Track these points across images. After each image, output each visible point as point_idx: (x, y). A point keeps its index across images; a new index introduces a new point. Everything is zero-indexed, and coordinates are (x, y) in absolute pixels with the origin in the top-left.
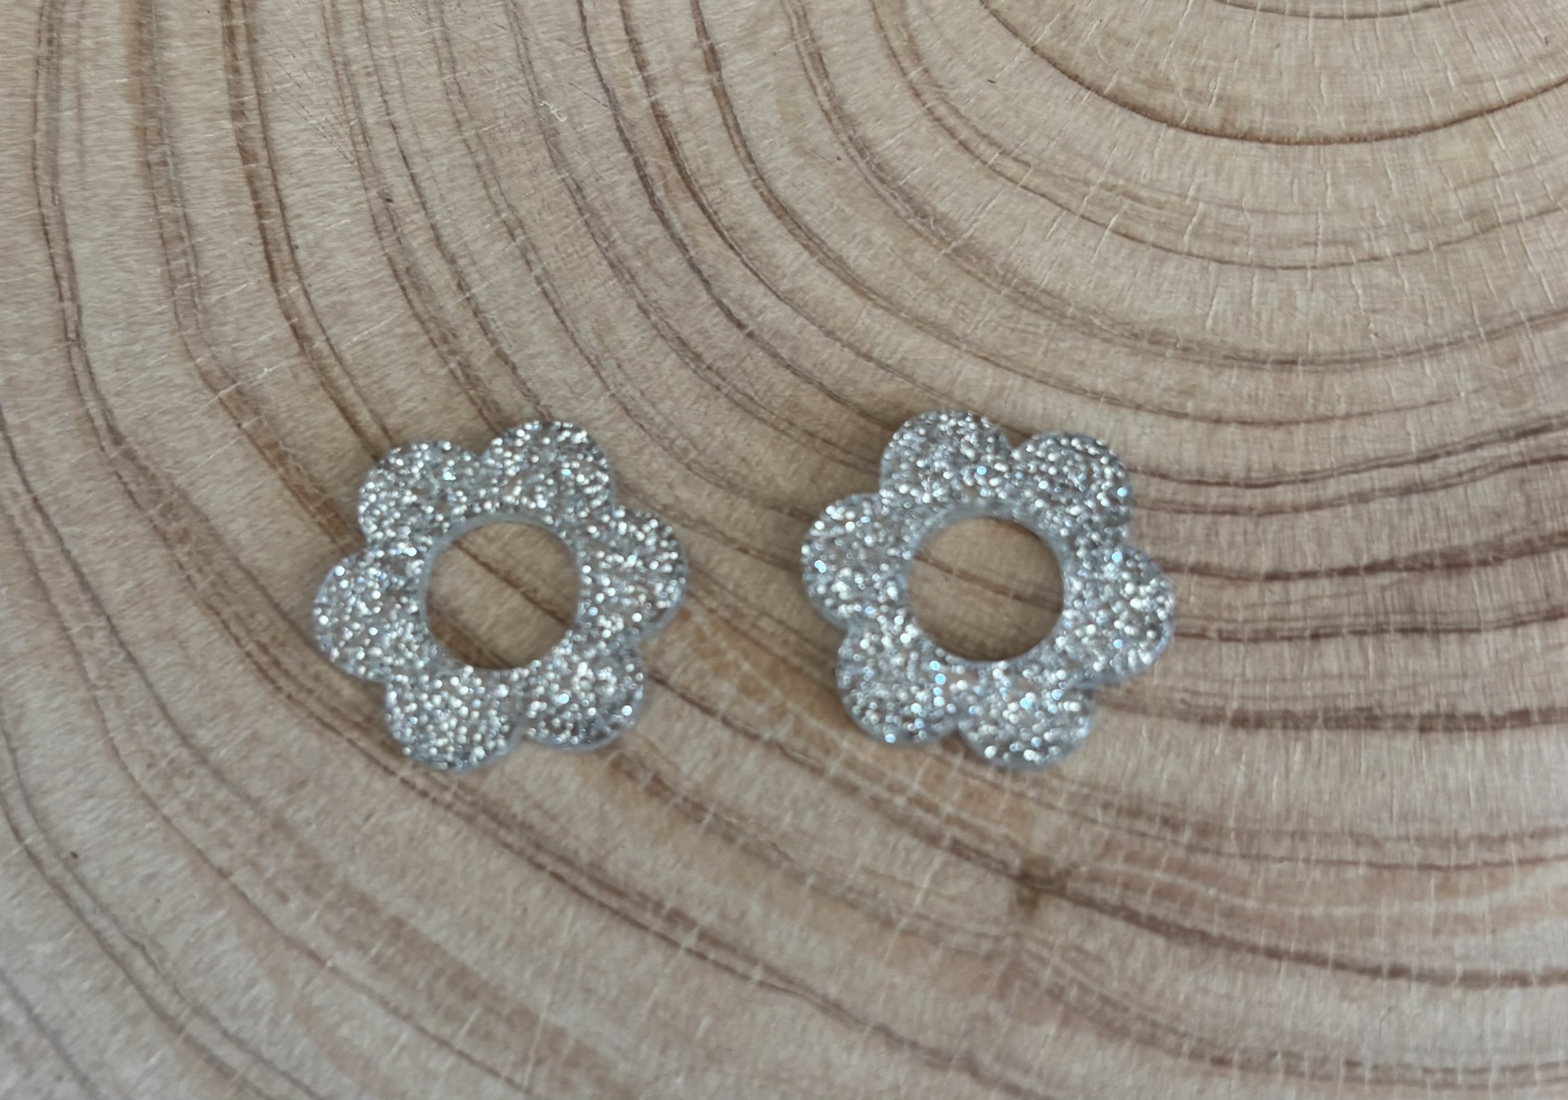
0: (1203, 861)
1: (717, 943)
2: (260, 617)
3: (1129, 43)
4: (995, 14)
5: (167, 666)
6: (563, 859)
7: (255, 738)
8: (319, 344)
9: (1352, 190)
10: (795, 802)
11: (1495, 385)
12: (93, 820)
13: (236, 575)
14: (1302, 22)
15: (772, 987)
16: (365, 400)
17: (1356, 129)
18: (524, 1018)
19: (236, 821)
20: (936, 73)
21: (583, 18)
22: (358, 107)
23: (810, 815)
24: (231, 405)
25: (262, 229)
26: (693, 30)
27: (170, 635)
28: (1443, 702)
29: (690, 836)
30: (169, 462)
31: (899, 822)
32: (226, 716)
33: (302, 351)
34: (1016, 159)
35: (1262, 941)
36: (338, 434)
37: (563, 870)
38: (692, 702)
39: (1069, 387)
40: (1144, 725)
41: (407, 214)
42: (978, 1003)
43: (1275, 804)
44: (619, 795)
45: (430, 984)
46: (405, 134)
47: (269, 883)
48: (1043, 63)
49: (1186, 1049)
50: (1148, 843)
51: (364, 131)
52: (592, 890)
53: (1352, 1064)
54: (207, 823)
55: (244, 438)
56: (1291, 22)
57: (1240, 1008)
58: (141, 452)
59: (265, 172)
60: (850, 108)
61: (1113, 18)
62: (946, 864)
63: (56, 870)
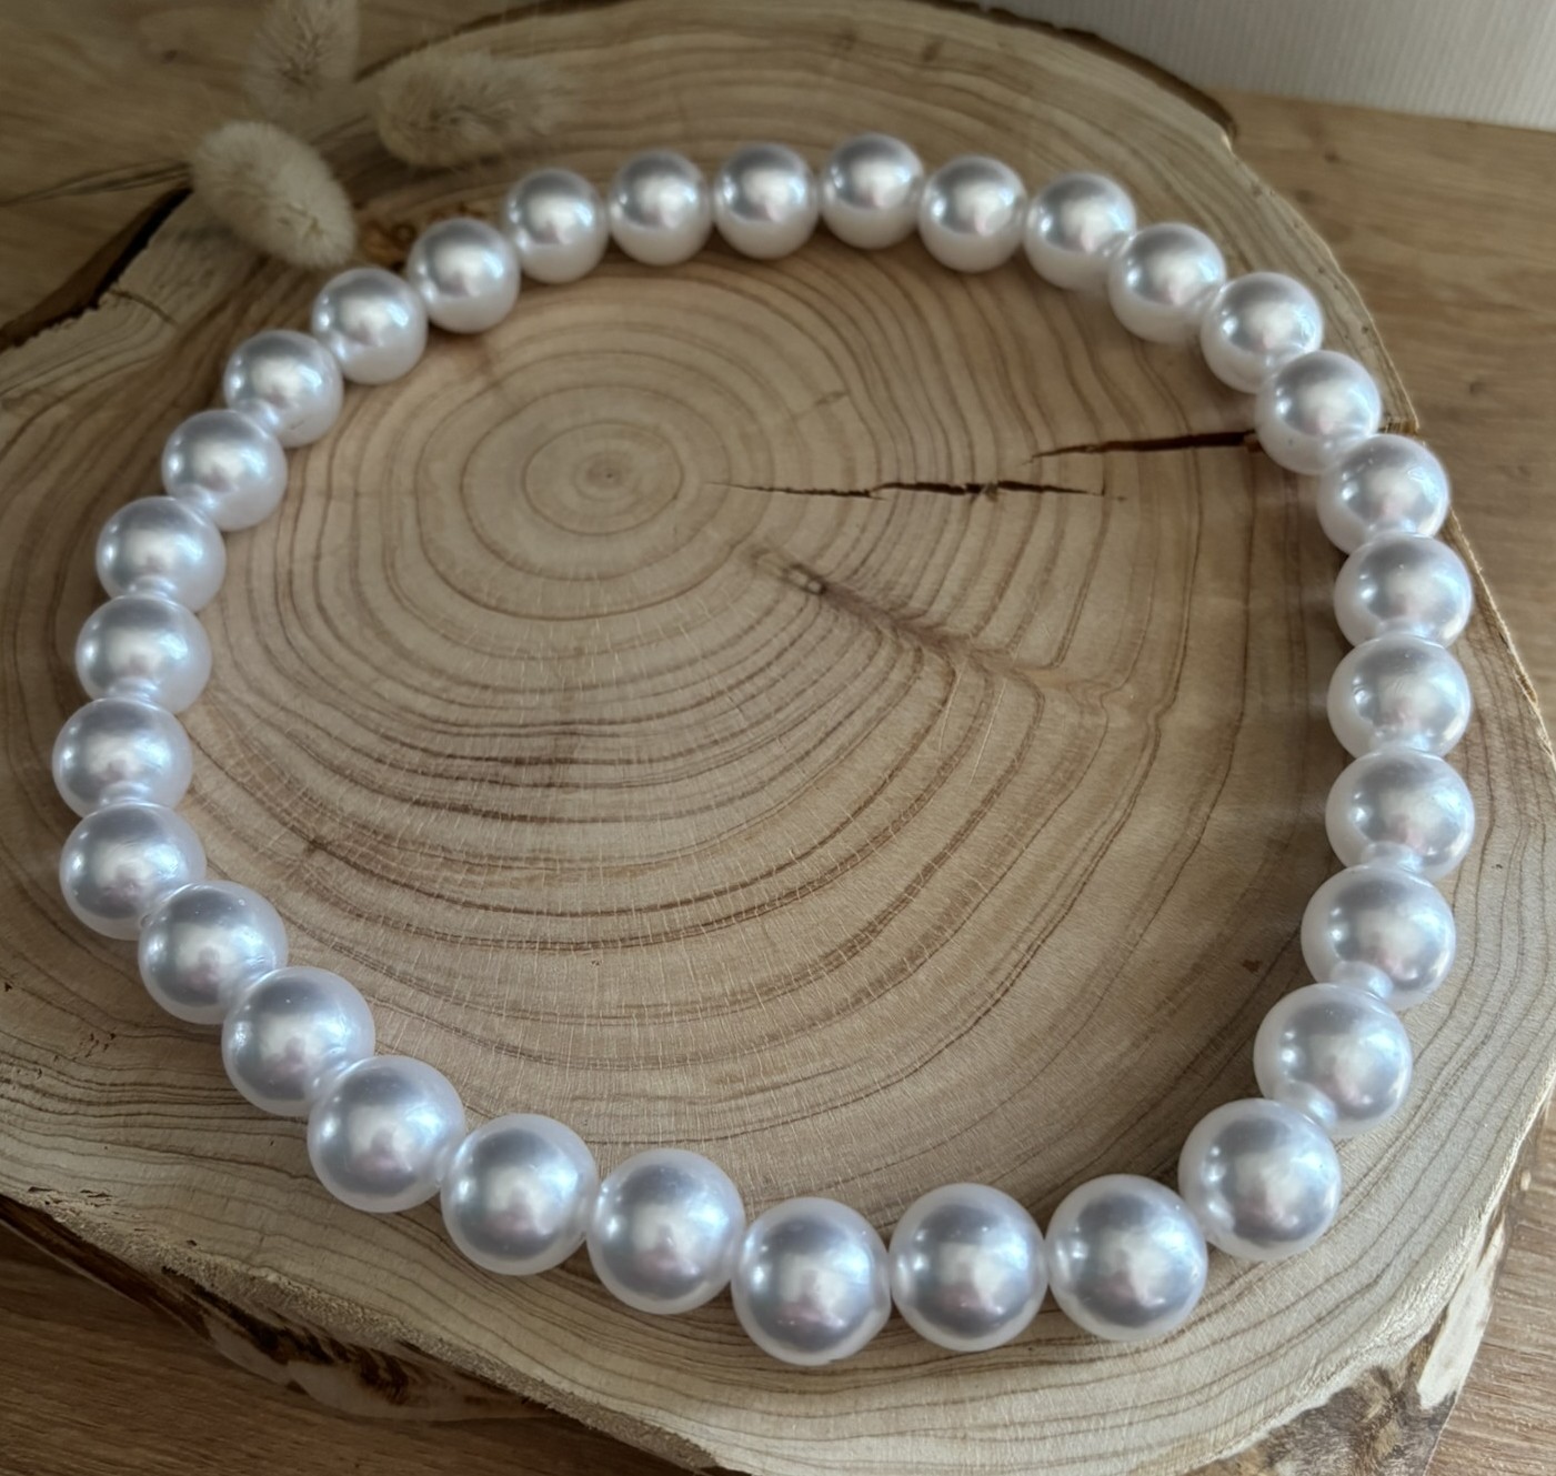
0: (382, 847)
3: (473, 575)
4: (428, 558)
9: (535, 635)
10: (240, 804)
11: (560, 706)
14: (540, 577)
17: (544, 615)
20: (398, 574)
23: (243, 809)
26: (315, 546)
31: (274, 816)
34: (414, 605)
35: (393, 877)
39: (404, 683)
40: (380, 799)
42: (276, 882)
43: (418, 832)
48: (439, 576)
49: (348, 909)
50: (364, 838)
53: (408, 925)
56: (535, 577)
57: (374, 899)
60: (361, 581)
61: (470, 566)
62: (286, 833)
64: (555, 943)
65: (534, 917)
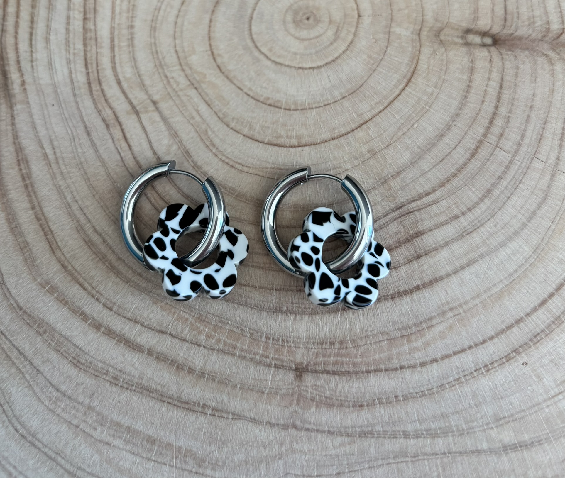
0: (343, 351)
1: (217, 410)
2: (71, 349)
3: (269, 128)
4: (232, 129)
5: (49, 370)
6: (169, 398)
7: (78, 384)
8: (70, 268)
9: (336, 153)
10: (229, 365)
11: (387, 197)
12: (38, 420)
13: (62, 339)
14: (312, 110)
15: (235, 419)
16: (86, 280)
17: (333, 136)
18: (169, 446)
19: (77, 410)
20: (220, 148)
21: (122, 158)
22: (65, 198)
23: (234, 368)
24: (50, 291)
25: (47, 239)
26: (152, 153)
27: (47, 361)
28: (396, 289)
29: (203, 382)
30: (37, 311)
31: (259, 363)
32: (68, 381)
33: (66, 271)
34: (246, 166)
35: (364, 369)
36: (81, 291)
37: (170, 401)
38: (194, 344)
41: (85, 225)
42: (292, 409)
43: (359, 331)
44: (181, 375)
45: (141, 443)
46: (80, 202)
47: (90, 426)
48: (247, 139)
49: (351, 405)
50: (328, 350)
51: (69, 205)
52: (180, 404)
53: (396, 397)
54: (70, 413)
55: (55, 299)
56: (309, 111)
57: (363, 390)
58: (28, 311)
59: (44, 223)
60: (199, 164)
61: (263, 122)
62: (274, 372)
63: (30, 438)
64: (493, 363)
65: (468, 351)
